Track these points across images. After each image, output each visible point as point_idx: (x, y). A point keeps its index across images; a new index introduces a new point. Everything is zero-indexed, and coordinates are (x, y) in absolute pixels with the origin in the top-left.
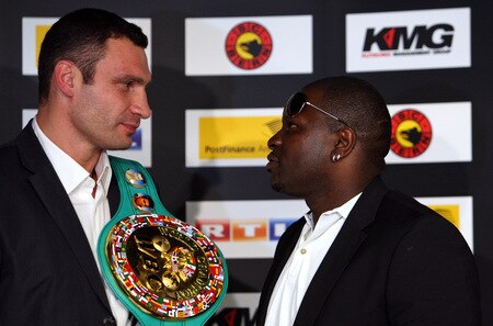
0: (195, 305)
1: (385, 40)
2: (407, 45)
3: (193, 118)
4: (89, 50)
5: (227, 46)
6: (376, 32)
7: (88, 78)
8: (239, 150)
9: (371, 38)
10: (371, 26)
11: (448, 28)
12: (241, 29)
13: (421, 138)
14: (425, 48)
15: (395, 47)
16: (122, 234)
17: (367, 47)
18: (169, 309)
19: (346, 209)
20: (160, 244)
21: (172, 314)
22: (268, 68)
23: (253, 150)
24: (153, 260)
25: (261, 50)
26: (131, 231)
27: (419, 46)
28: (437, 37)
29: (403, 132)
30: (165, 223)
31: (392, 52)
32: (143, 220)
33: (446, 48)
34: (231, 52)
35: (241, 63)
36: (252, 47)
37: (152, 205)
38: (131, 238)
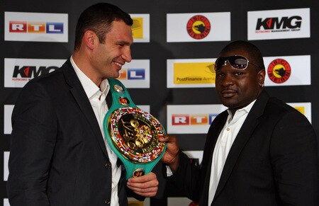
0: (151, 156)
1: (267, 24)
2: (278, 27)
3: (171, 63)
4: (102, 27)
5: (187, 27)
6: (262, 20)
7: (102, 40)
8: (194, 79)
9: (260, 23)
10: (260, 17)
11: (299, 18)
12: (194, 19)
13: (285, 73)
14: (287, 28)
15: (272, 28)
16: (116, 118)
17: (258, 28)
18: (139, 158)
19: (249, 108)
20: (134, 123)
21: (140, 160)
22: (208, 38)
23: (201, 79)
24: (131, 132)
25: (205, 29)
26: (120, 116)
27: (284, 27)
28: (293, 23)
29: (276, 70)
30: (136, 112)
31: (271, 30)
32: (125, 110)
33: (298, 28)
34: (190, 31)
35: (194, 36)
36: (200, 28)
37: (128, 102)
38: (120, 120)
